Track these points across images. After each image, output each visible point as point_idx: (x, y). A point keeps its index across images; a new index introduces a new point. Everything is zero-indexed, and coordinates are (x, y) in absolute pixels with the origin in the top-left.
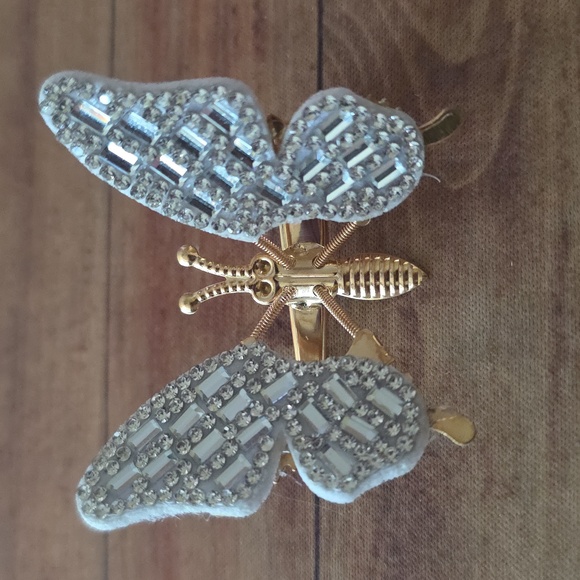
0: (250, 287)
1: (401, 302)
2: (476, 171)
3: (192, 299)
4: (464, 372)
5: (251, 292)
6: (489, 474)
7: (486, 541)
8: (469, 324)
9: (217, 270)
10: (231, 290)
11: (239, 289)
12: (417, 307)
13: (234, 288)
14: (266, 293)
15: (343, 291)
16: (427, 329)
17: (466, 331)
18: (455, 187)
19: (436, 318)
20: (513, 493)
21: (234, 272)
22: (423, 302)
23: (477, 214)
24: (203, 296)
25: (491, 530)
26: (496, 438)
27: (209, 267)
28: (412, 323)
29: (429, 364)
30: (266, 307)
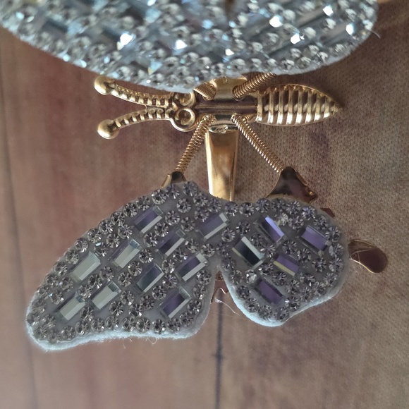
0: (170, 115)
4: (370, 197)
5: (171, 120)
6: (383, 279)
7: (374, 326)
9: (137, 98)
10: (150, 117)
11: (159, 117)
12: (329, 134)
13: (154, 115)
16: (337, 156)
17: (375, 162)
19: (347, 147)
20: (402, 295)
21: (154, 101)
22: (335, 131)
24: (122, 123)
25: (379, 320)
26: (393, 253)
28: (322, 148)
29: (335, 185)
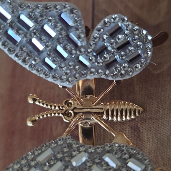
0: (62, 114)
1: (131, 123)
2: (166, 66)
3: (33, 118)
5: (62, 116)
8: (165, 131)
9: (47, 105)
10: (53, 115)
11: (57, 115)
13: (55, 114)
14: (69, 117)
15: (106, 117)
17: (164, 134)
18: (156, 73)
19: (149, 129)
21: (55, 107)
23: (167, 83)
24: (39, 117)
27: (43, 104)
28: (137, 132)
30: (69, 123)
